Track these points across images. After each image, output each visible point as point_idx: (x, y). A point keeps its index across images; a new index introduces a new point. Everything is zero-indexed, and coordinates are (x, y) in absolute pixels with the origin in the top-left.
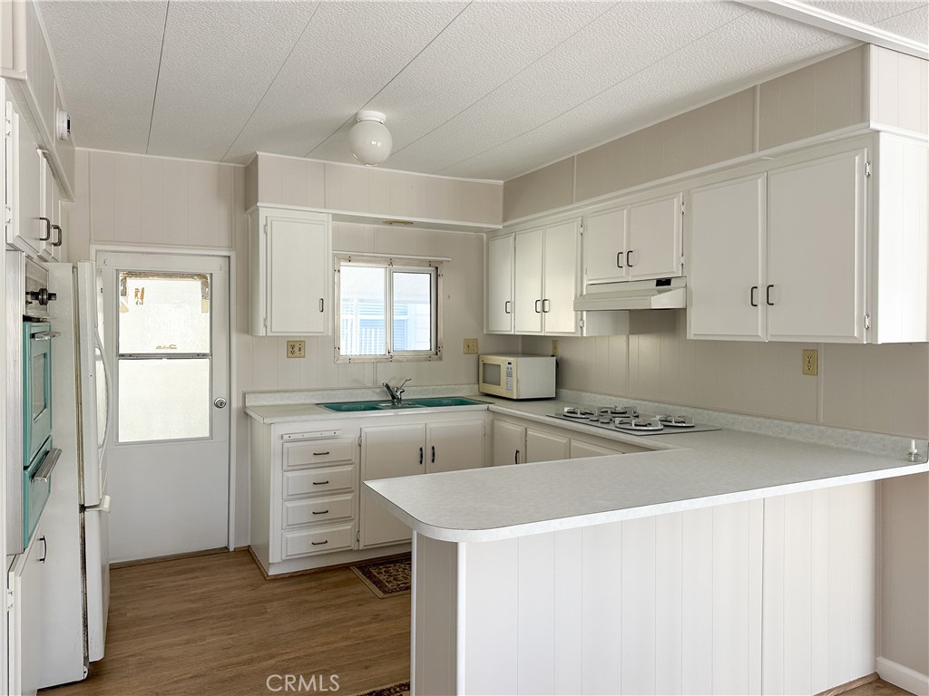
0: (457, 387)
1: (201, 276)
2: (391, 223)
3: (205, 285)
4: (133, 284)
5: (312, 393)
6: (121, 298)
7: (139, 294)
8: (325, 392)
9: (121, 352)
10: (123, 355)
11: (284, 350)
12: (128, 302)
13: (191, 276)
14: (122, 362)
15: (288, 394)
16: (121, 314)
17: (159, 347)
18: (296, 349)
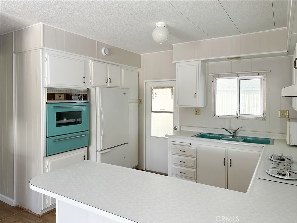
0: (274, 134)
1: (172, 87)
2: (230, 59)
3: (172, 90)
4: (155, 91)
5: (202, 128)
6: (152, 95)
7: (156, 94)
8: (207, 129)
9: (152, 110)
10: (152, 111)
11: (194, 112)
12: (154, 96)
13: (169, 87)
14: (152, 113)
15: (194, 128)
16: (152, 99)
17: (161, 109)
18: (198, 112)
